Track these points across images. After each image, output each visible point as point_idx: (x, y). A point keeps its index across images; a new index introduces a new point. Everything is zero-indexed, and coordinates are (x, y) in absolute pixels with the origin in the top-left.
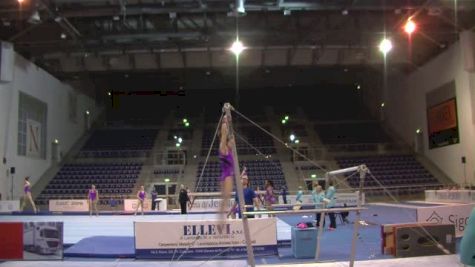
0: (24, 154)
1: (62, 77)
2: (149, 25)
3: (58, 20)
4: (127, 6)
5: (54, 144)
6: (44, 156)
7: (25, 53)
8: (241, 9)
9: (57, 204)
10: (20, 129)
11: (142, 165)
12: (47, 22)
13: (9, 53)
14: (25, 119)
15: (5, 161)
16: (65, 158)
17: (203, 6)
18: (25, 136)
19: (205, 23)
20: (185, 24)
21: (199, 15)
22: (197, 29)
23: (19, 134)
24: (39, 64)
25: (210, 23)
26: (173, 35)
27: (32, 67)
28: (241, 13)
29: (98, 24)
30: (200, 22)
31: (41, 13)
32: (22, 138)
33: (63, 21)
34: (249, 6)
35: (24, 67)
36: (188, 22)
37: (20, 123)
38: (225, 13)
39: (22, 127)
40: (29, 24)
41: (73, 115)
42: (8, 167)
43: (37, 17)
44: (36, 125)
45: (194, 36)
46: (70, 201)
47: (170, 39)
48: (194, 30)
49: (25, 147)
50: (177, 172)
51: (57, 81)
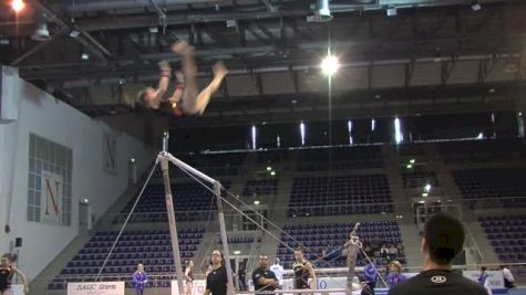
0: (38, 220)
1: (93, 112)
2: (206, 37)
3: (74, 35)
4: (167, 13)
5: (82, 205)
6: (67, 221)
7: (37, 81)
8: (325, 11)
9: (79, 288)
10: (31, 184)
11: (204, 231)
12: (60, 38)
13: (13, 81)
14: (39, 172)
15: (7, 229)
16: (98, 223)
17: (273, 9)
18: (39, 194)
19: (282, 31)
20: (254, 34)
21: (273, 20)
22: (271, 40)
23: (30, 192)
24: (58, 95)
25: (290, 31)
26: (239, 50)
27: (49, 99)
28: (326, 17)
29: (135, 39)
30: (275, 31)
31: (51, 26)
32: (34, 197)
33: (81, 35)
34: (335, 6)
35: (37, 101)
36: (259, 31)
37: (31, 177)
38: (304, 18)
39: (34, 182)
40: (36, 42)
41: (110, 164)
42: (12, 237)
43: (45, 32)
44: (55, 178)
45: (267, 51)
46: (98, 284)
47: (235, 55)
48: (266, 42)
49: (38, 210)
50: (250, 241)
51: (87, 118)
